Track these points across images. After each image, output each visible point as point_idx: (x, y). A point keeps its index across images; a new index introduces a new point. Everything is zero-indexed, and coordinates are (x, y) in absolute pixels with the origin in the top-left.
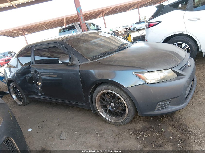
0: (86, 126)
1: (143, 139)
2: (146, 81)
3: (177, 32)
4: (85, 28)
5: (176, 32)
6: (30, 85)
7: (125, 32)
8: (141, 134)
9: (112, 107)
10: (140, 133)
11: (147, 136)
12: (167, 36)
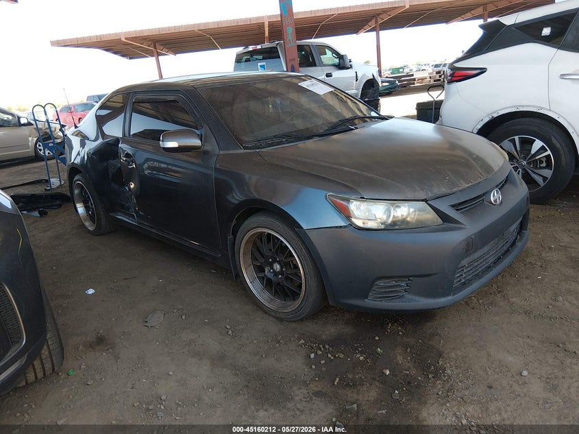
0: (213, 308)
1: (323, 362)
2: (353, 220)
3: (523, 106)
4: (294, 59)
5: (520, 106)
6: (115, 186)
7: (435, 81)
8: (323, 349)
9: (276, 274)
10: (321, 346)
11: (335, 357)
12: (495, 112)
